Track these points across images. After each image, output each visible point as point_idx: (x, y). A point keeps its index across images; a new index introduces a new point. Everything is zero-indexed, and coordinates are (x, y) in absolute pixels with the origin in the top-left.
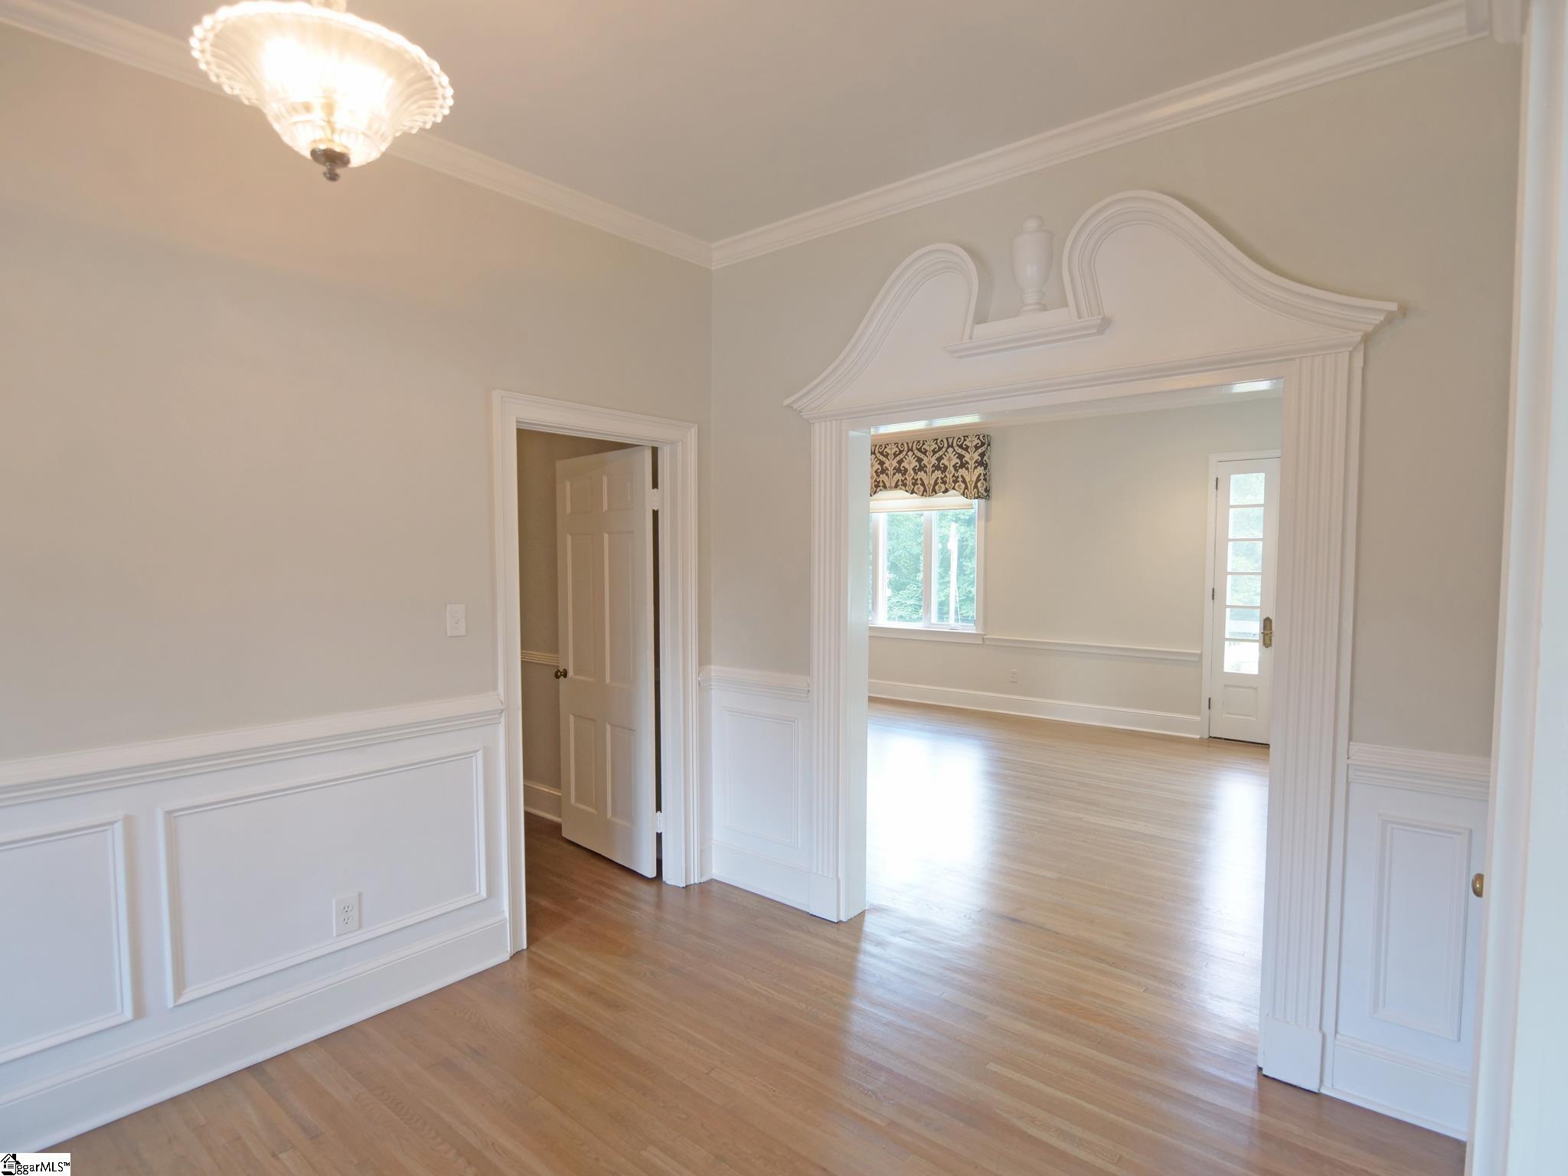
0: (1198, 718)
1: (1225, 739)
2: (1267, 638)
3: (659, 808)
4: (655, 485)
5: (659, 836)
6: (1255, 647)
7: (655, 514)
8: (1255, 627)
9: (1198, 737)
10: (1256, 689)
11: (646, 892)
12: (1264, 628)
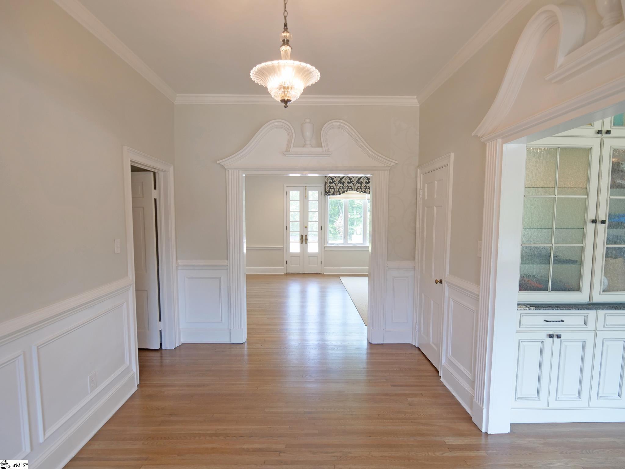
0: (283, 267)
1: (291, 273)
2: (302, 241)
3: (160, 320)
4: (155, 188)
5: (161, 331)
6: (299, 244)
7: (155, 200)
8: (298, 238)
9: (284, 273)
10: (299, 256)
11: (158, 354)
12: (301, 238)
